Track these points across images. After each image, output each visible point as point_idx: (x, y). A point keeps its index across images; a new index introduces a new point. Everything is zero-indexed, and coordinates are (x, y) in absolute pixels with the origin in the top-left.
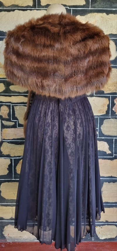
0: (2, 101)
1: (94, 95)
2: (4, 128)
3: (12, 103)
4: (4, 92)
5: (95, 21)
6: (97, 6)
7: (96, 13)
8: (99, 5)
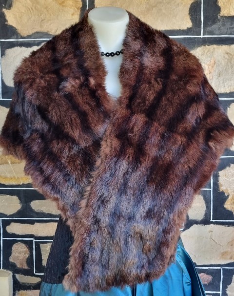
0: (16, 233)
1: (211, 220)
2: (19, 290)
3: (36, 238)
4: (20, 213)
5: (212, 61)
6: (217, 29)
7: (215, 46)
8: (222, 28)
